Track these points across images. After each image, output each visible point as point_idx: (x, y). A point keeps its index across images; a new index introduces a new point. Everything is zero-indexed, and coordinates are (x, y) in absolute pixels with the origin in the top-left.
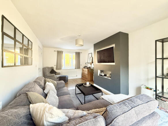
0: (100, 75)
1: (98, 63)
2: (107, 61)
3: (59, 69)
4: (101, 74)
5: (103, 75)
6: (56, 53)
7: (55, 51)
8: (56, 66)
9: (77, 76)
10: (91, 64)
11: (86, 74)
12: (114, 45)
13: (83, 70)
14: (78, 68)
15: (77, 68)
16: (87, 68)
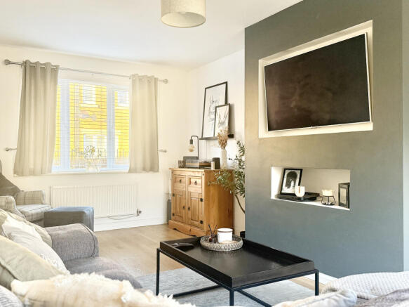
0: (282, 195)
1: (270, 129)
2: (327, 117)
3: (33, 173)
4: (286, 190)
5: (300, 192)
6: (17, 72)
7: (8, 62)
8: (12, 155)
9: (139, 212)
10: (223, 144)
11: (196, 196)
12: (365, 29)
13: (176, 180)
14: (144, 169)
15: (140, 165)
16: (201, 167)
